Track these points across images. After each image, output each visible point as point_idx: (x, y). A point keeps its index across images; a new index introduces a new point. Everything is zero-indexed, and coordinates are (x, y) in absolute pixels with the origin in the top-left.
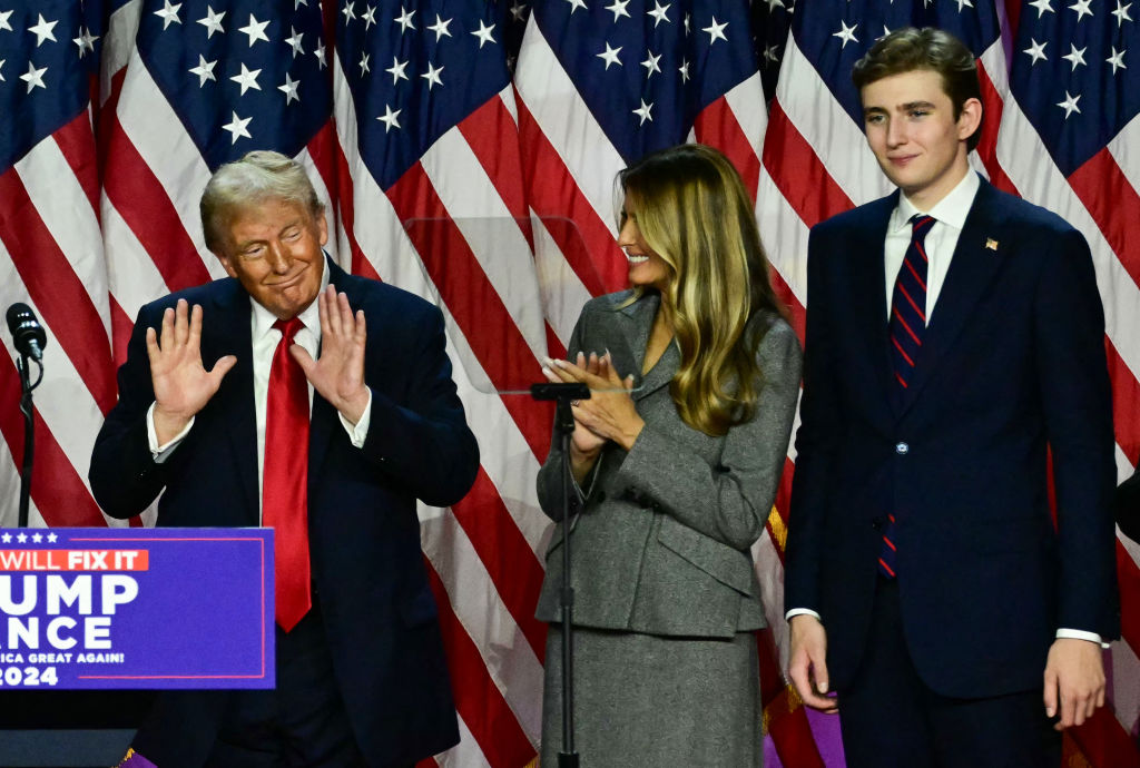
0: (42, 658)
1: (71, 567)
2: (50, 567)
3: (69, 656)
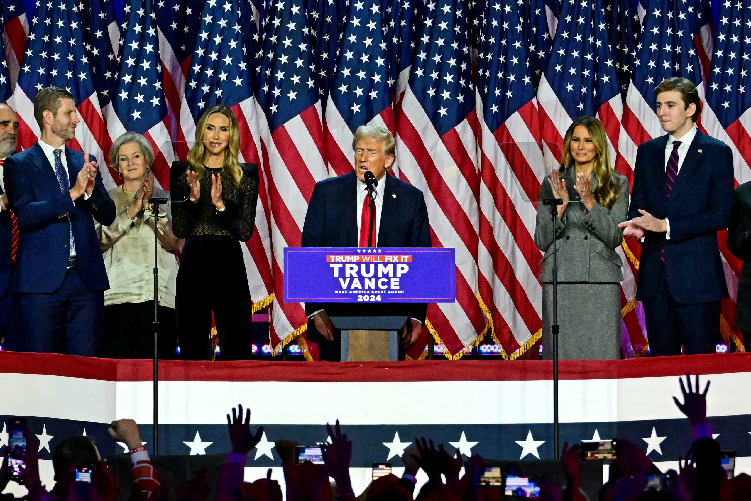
0: (376, 292)
1: (386, 261)
2: (379, 261)
3: (385, 291)
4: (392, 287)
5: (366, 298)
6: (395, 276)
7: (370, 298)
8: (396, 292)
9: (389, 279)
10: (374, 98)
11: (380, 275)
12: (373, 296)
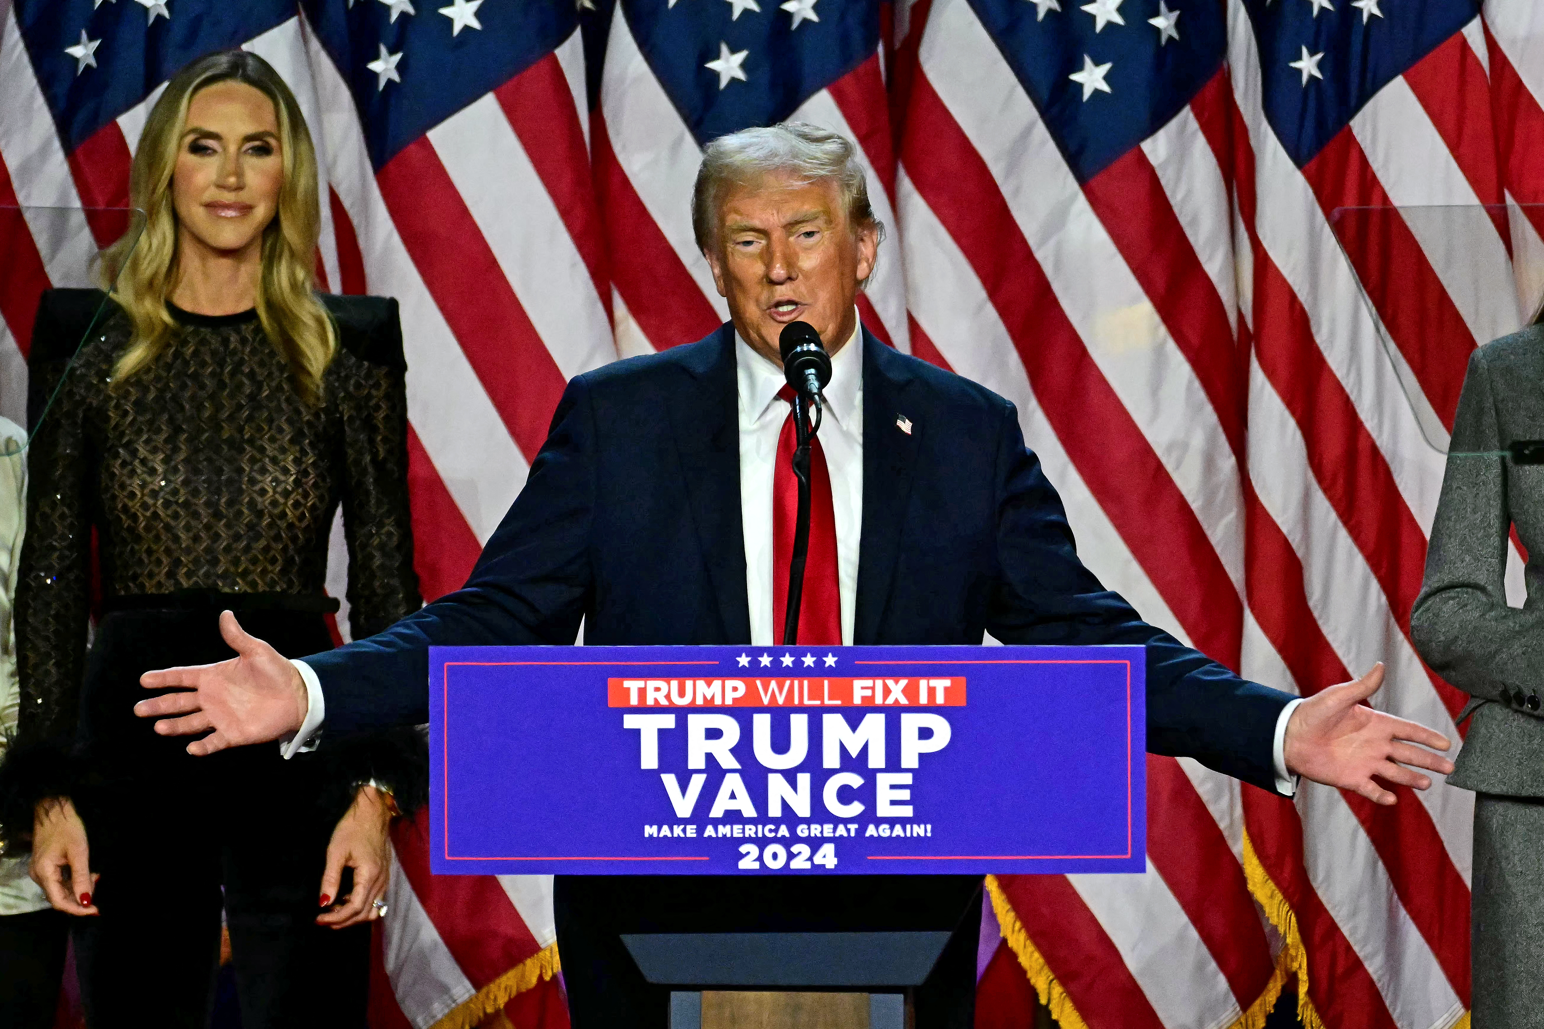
0: (816, 830)
1: (857, 701)
2: (827, 702)
3: (853, 827)
4: (883, 810)
5: (775, 856)
6: (893, 764)
7: (791, 856)
8: (898, 831)
9: (870, 776)
10: (805, 22)
11: (831, 759)
12: (803, 849)
